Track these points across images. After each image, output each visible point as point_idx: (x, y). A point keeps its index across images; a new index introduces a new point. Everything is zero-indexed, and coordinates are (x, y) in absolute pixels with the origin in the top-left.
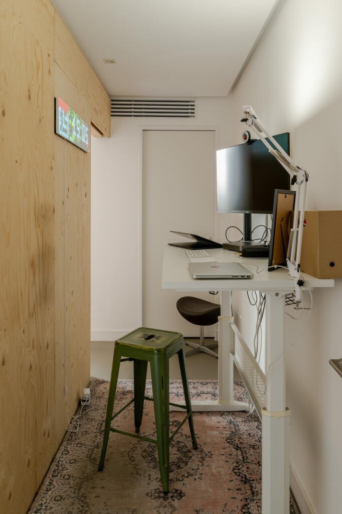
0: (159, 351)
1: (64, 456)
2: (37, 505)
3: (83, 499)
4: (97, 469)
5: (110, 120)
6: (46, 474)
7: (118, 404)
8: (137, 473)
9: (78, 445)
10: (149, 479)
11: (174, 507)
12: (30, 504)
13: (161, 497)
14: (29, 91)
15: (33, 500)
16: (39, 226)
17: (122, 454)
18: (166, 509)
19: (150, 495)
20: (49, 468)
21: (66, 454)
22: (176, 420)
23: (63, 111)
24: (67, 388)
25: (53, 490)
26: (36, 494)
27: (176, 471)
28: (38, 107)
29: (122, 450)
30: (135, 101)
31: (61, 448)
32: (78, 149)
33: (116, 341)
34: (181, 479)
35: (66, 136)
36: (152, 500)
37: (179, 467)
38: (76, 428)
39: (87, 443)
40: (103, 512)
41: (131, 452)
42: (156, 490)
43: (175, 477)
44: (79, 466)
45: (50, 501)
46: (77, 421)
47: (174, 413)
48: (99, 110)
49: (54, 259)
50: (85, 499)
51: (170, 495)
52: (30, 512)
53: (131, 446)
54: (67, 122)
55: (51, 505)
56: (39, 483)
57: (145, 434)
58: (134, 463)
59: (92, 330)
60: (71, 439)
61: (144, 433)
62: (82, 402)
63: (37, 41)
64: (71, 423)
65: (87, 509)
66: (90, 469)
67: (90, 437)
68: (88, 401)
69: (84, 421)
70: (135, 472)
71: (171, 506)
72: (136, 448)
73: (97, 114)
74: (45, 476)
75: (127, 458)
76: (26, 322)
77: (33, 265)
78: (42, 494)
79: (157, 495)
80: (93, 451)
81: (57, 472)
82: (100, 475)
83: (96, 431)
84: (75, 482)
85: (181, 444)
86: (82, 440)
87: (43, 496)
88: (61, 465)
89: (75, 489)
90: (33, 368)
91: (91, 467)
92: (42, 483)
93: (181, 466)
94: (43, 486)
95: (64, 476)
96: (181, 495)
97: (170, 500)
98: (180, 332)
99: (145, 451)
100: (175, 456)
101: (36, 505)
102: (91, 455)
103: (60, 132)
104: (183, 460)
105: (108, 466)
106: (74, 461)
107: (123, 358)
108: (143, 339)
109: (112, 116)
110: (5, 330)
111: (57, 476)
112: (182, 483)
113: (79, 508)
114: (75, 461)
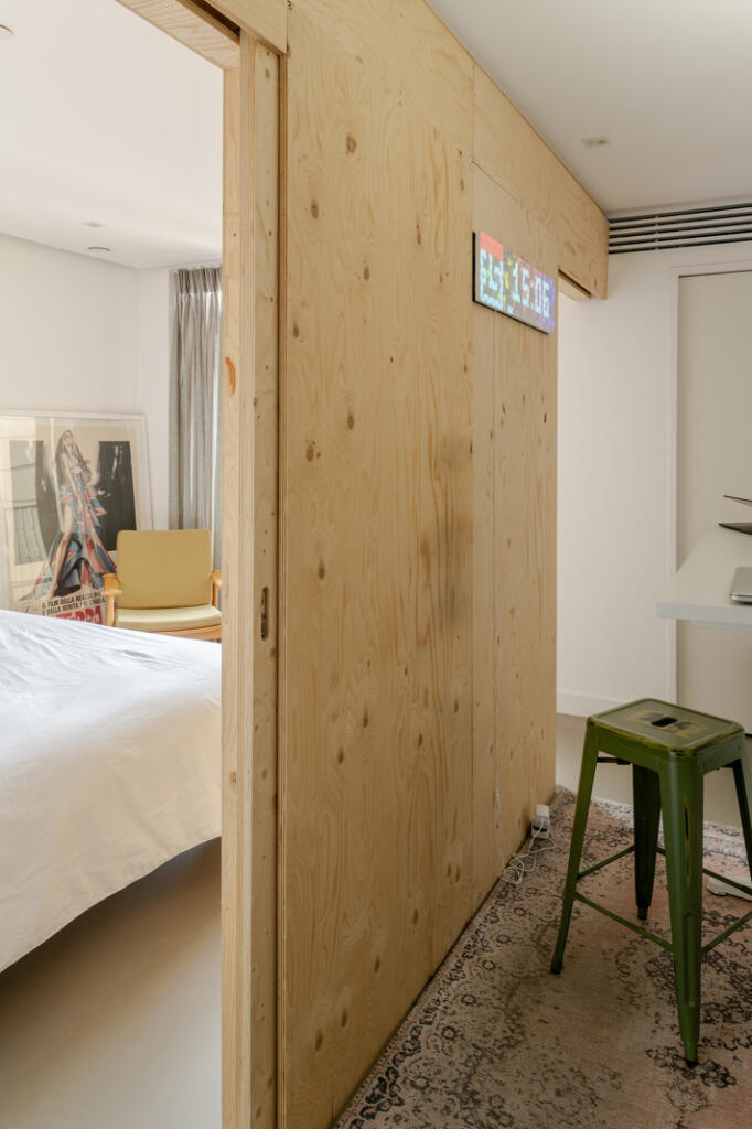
0: (679, 753)
1: (488, 924)
2: (430, 1000)
3: (515, 1016)
4: (549, 969)
5: (607, 262)
6: (453, 947)
7: (607, 850)
8: (631, 1002)
9: (518, 912)
10: (657, 1022)
11: (706, 1100)
12: (417, 993)
13: (678, 1068)
14: (418, 227)
15: (425, 988)
16: (439, 478)
17: (604, 953)
18: (687, 1097)
19: (653, 1054)
20: (459, 939)
21: (492, 922)
22: (736, 915)
23: (490, 256)
24: (498, 795)
25: (461, 981)
26: (431, 979)
27: (720, 1025)
28: (437, 255)
29: (606, 945)
30: (660, 216)
31: (485, 906)
32: (527, 329)
33: (589, 719)
34: (731, 1046)
35: (498, 304)
36: (658, 1068)
37: (728, 1018)
38: (517, 878)
39: (533, 911)
40: (551, 1055)
41: (623, 956)
42: (668, 1049)
43: (718, 1036)
44: (514, 952)
45: (454, 999)
46: (519, 865)
47: (732, 900)
48: (579, 245)
49: (471, 541)
50: (518, 1018)
51: (699, 1070)
52: (416, 1007)
53: (625, 943)
54: (498, 277)
55: (454, 1007)
56: (437, 959)
57: (659, 927)
58: (627, 979)
59: (560, 690)
60: (506, 896)
61: (657, 923)
62: (533, 831)
63: (435, 130)
64: (508, 865)
65: (521, 1038)
66: (536, 965)
67: (541, 901)
68: (544, 830)
69: (534, 868)
70: (628, 999)
71: (700, 1094)
72: (636, 949)
73: (574, 252)
74: (450, 951)
75: (612, 964)
76: (411, 655)
77: (425, 550)
78: (441, 982)
79: (669, 1060)
80: (544, 930)
81: (473, 950)
82: (553, 979)
83: (555, 893)
84: (504, 980)
85: (739, 971)
86: (526, 903)
87: (442, 986)
88: (482, 940)
89: (502, 993)
90: (426, 741)
91: (537, 961)
92: (443, 963)
93: (734, 1018)
94: (444, 967)
95: (485, 962)
96: (725, 1079)
97: (698, 1080)
98: (737, 721)
99: (653, 961)
100: (723, 993)
101: (428, 999)
102: (540, 937)
103: (483, 298)
104: (739, 1006)
105: (569, 969)
106: (506, 939)
107: (601, 754)
108: (648, 723)
109: (611, 253)
110: (369, 663)
111: (472, 957)
112: (730, 1054)
113: (505, 1032)
114: (509, 941)
